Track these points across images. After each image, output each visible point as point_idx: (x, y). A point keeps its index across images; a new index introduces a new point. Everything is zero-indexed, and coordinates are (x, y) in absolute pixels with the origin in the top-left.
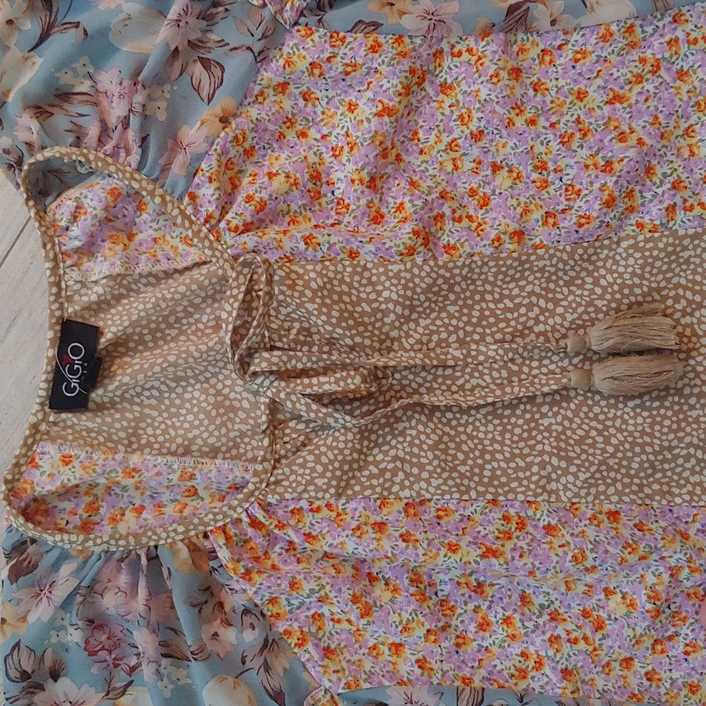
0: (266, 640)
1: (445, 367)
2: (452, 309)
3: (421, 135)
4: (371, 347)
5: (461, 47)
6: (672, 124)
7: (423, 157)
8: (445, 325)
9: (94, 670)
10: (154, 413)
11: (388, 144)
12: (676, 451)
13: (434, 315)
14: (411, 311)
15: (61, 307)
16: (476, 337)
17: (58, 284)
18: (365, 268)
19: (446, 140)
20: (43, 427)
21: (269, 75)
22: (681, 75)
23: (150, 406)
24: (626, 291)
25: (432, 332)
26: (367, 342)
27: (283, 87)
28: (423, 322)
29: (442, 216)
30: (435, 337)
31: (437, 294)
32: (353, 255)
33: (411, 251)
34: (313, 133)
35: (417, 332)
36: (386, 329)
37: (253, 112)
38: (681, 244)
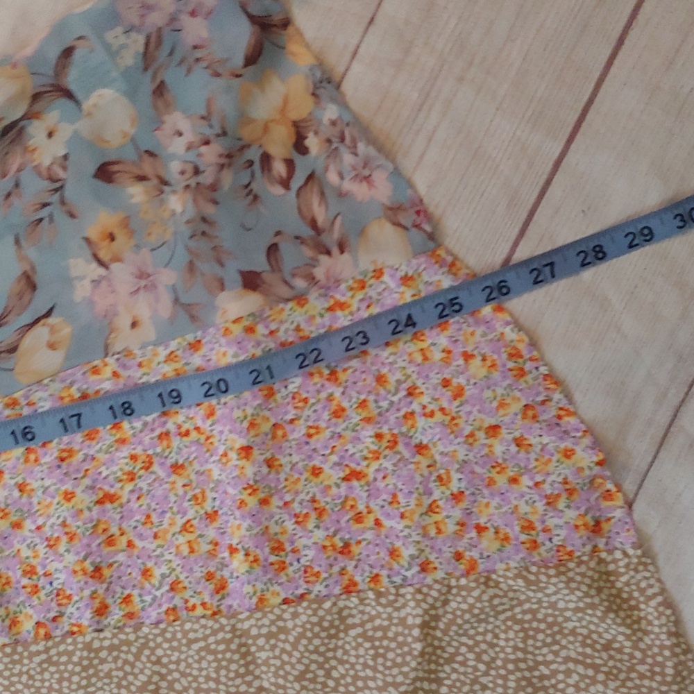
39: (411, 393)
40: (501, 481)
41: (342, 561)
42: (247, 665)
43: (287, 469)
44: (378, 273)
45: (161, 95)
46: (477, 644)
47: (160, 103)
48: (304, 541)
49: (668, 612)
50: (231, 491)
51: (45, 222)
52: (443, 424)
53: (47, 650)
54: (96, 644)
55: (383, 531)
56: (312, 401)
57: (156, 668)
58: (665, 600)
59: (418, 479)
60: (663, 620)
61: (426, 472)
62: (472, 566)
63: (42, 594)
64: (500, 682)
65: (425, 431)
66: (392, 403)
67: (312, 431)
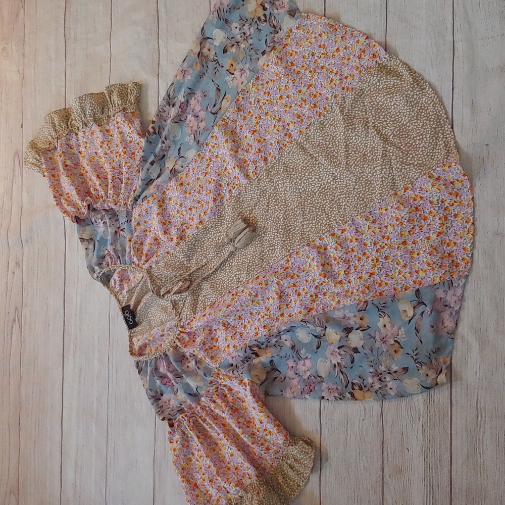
0: (196, 361)
1: (204, 266)
2: (199, 250)
3: (171, 214)
4: (184, 272)
5: (169, 187)
6: (220, 170)
7: (175, 218)
8: (199, 255)
9: (169, 389)
10: (152, 318)
11: (164, 221)
12: (265, 251)
13: (195, 255)
14: (189, 257)
15: (121, 305)
16: (208, 253)
17: (118, 300)
18: (173, 254)
19: (176, 211)
20: (132, 335)
21: (133, 224)
22: (217, 157)
23: (151, 317)
24: (233, 218)
25: (197, 259)
26: (182, 272)
27: (139, 224)
28: (194, 258)
29: (184, 229)
30: (199, 260)
31: (192, 249)
32: (168, 253)
33: (178, 243)
34: (152, 229)
35: (194, 261)
36: (186, 266)
37: (135, 234)
38: (237, 198)
39: (313, 55)
40: (346, 61)
41: (316, 109)
42: (304, 151)
43: (293, 95)
44: (291, 30)
45: (228, 22)
46: (359, 108)
47: (229, 24)
48: (305, 111)
49: (405, 66)
50: (281, 110)
51: (217, 72)
52: (324, 57)
53: (257, 177)
54: (268, 168)
55: (323, 95)
56: (290, 74)
57: (284, 165)
58: (402, 63)
59: (325, 75)
60: (404, 68)
61: (326, 73)
62: (348, 89)
63: (250, 165)
64: (370, 114)
65: (321, 62)
66: (310, 61)
67: (294, 81)
